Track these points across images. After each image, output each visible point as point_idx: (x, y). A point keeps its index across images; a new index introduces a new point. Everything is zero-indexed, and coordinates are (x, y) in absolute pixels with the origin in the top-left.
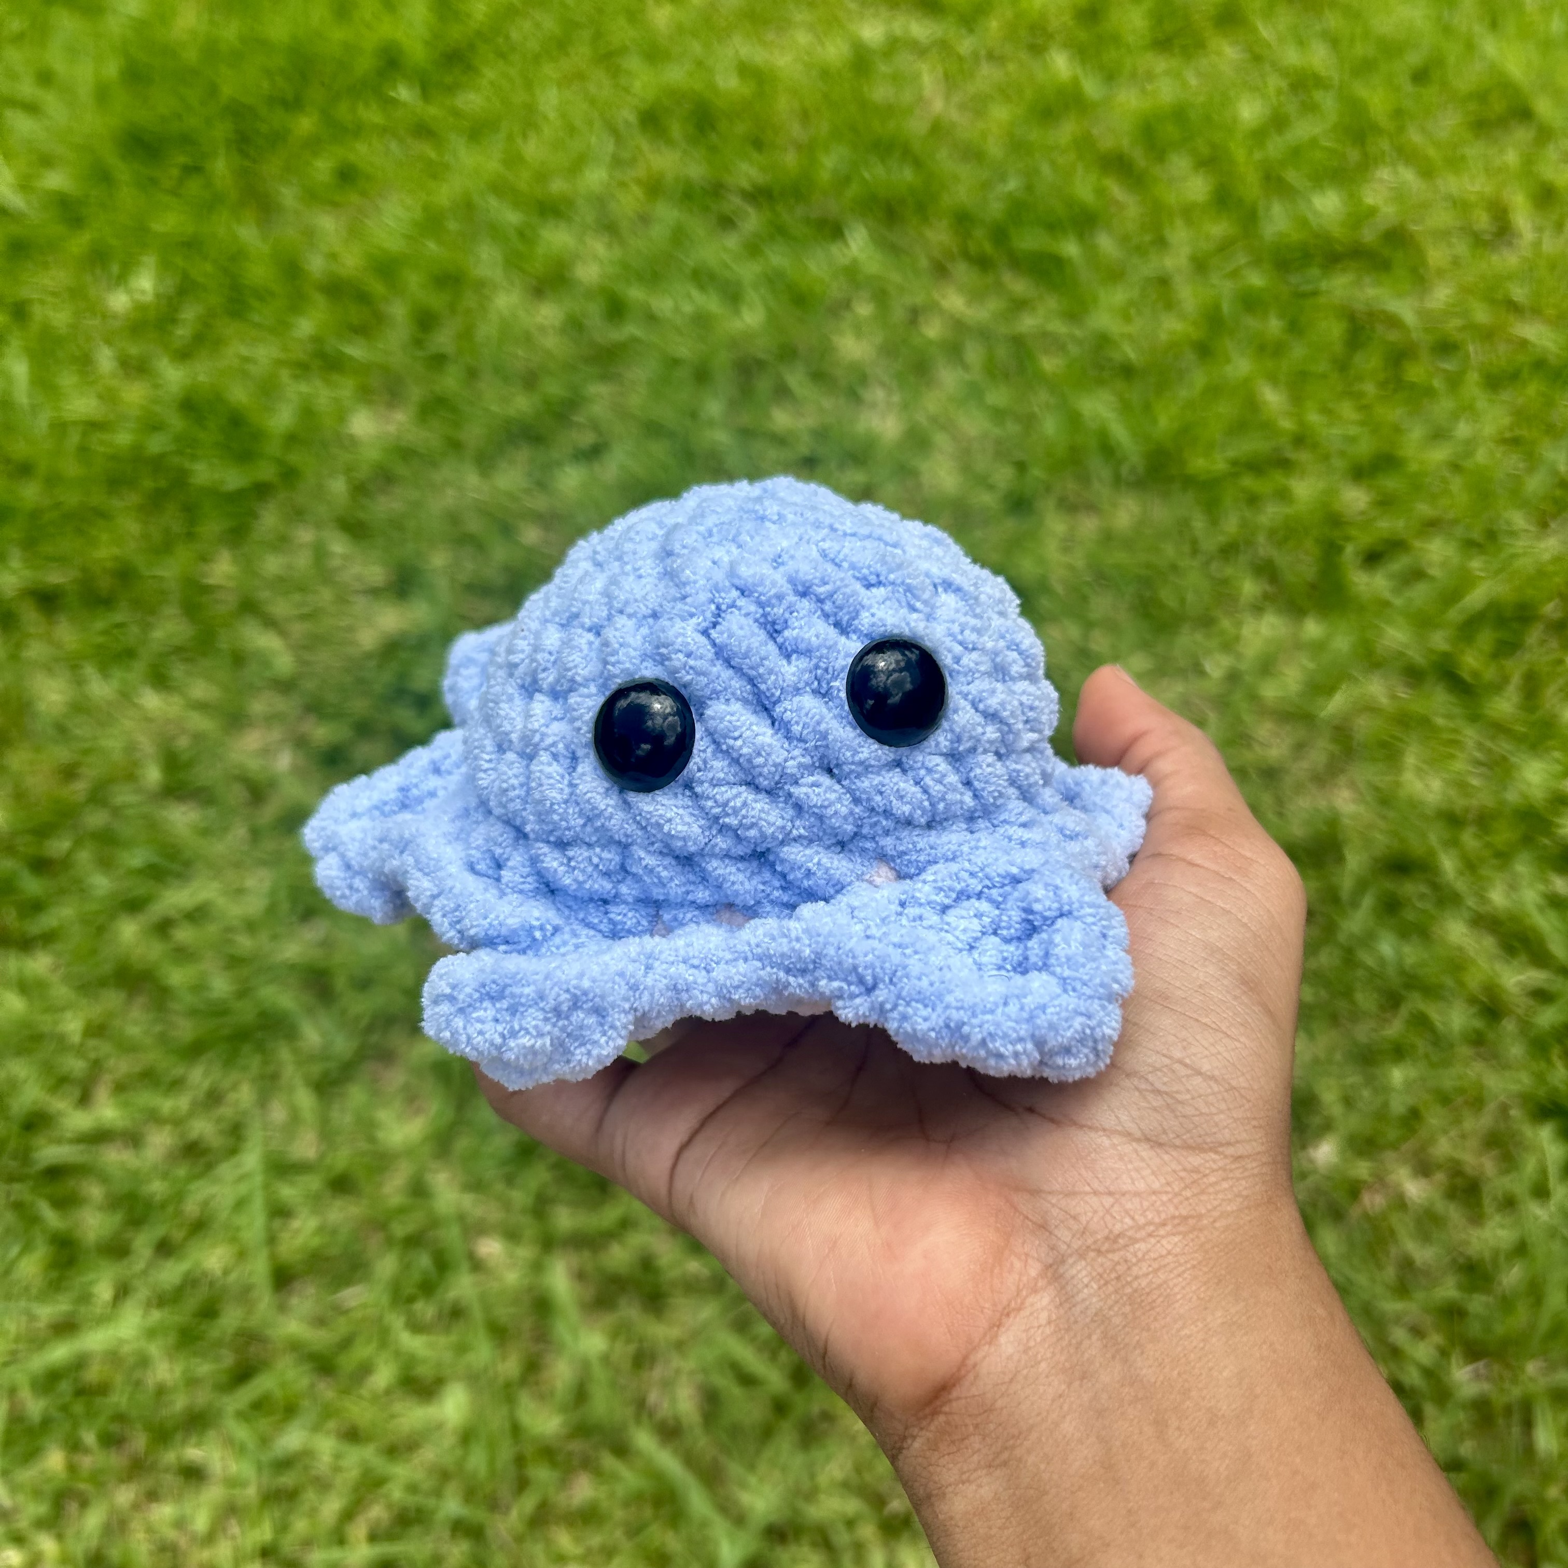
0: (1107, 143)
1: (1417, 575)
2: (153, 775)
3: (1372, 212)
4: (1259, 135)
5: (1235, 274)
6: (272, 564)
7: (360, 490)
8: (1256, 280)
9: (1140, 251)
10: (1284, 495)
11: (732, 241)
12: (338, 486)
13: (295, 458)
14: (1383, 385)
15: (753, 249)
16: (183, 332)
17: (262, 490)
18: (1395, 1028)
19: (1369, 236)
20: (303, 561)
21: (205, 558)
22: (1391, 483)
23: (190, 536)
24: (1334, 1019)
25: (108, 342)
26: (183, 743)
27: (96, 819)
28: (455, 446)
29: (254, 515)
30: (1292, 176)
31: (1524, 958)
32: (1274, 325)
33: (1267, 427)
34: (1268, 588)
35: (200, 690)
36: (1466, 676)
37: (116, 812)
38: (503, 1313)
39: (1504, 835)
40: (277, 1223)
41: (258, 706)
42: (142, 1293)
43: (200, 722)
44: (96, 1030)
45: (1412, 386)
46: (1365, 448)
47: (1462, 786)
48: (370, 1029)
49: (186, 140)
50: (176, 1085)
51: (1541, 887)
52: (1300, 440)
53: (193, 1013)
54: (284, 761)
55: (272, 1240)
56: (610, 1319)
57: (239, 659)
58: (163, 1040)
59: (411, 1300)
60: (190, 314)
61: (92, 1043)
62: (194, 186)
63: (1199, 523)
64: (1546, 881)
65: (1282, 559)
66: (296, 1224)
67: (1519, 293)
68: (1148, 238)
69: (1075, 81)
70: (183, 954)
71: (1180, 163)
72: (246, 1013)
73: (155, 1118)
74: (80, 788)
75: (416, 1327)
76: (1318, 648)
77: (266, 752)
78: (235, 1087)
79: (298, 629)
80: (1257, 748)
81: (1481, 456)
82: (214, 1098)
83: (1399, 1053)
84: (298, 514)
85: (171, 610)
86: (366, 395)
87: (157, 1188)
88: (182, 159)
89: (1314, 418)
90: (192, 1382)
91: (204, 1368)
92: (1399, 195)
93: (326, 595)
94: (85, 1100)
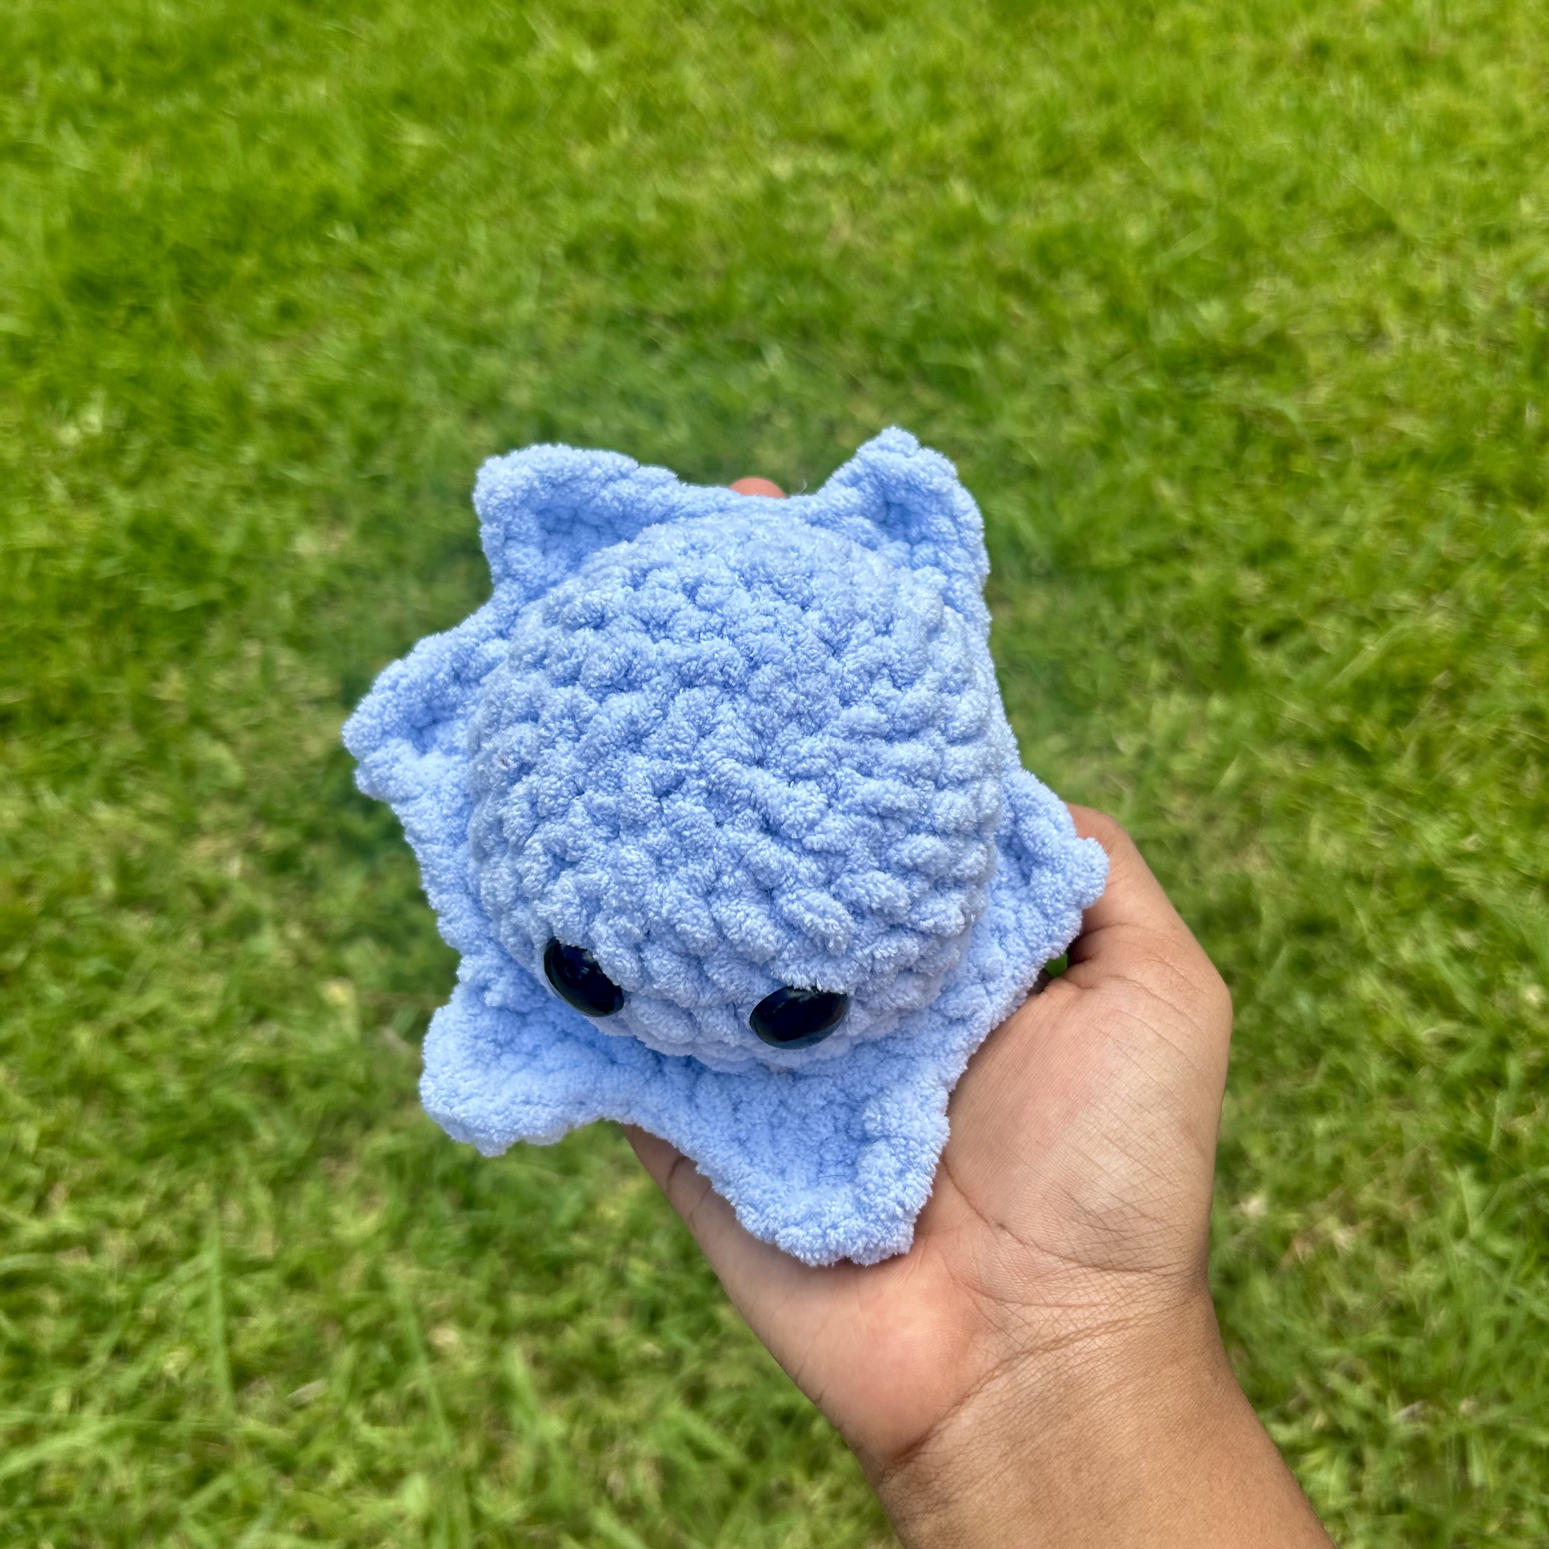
0: (1005, 263)
1: (1313, 651)
2: (107, 886)
3: (1255, 319)
4: (1146, 252)
5: (1129, 379)
6: (221, 679)
7: (306, 606)
8: (1149, 384)
9: (1042, 362)
10: (1184, 582)
11: (657, 363)
12: (284, 602)
13: (240, 577)
14: (1272, 477)
15: (677, 370)
16: (130, 463)
17: (211, 609)
18: (1316, 1082)
19: (1252, 340)
20: (252, 674)
21: (156, 676)
22: (1283, 567)
23: (140, 654)
24: (1258, 1078)
25: (58, 474)
26: (136, 853)
27: (52, 930)
28: (397, 561)
29: (201, 633)
30: (1179, 289)
31: (1434, 1010)
32: (1168, 426)
33: (1166, 520)
34: (1174, 669)
35: (152, 802)
36: (1364, 744)
37: (70, 923)
38: (461, 1401)
39: (1408, 893)
40: (234, 1322)
41: (207, 817)
42: (100, 1399)
43: (151, 832)
44: (51, 1138)
45: (1299, 478)
46: (1258, 535)
47: (1366, 847)
48: (322, 1126)
49: (134, 283)
50: (133, 1189)
51: (1447, 942)
52: (1196, 531)
53: (149, 1117)
54: (235, 867)
55: (229, 1338)
56: (566, 1403)
57: (189, 771)
58: (120, 1145)
59: (369, 1393)
60: (138, 444)
61: (47, 1151)
62: (141, 325)
63: (1106, 611)
64: (1451, 937)
65: (1186, 643)
66: (254, 1322)
67: (1393, 389)
68: (1047, 349)
69: (974, 207)
70: (139, 1059)
71: (1074, 279)
72: (201, 1113)
73: (112, 1223)
74: (34, 902)
75: (375, 1418)
76: (1224, 723)
77: (218, 859)
78: (191, 1188)
79: (248, 740)
80: (1170, 819)
81: (1367, 539)
82: (171, 1200)
83: (1321, 1105)
84: (245, 632)
85: (123, 727)
86: (309, 516)
87: (115, 1292)
88: (128, 301)
89: (1209, 510)
90: (151, 1487)
91: (163, 1473)
92: (1278, 303)
93: (274, 708)
94: (40, 1207)
